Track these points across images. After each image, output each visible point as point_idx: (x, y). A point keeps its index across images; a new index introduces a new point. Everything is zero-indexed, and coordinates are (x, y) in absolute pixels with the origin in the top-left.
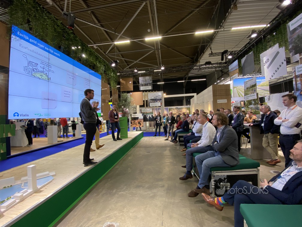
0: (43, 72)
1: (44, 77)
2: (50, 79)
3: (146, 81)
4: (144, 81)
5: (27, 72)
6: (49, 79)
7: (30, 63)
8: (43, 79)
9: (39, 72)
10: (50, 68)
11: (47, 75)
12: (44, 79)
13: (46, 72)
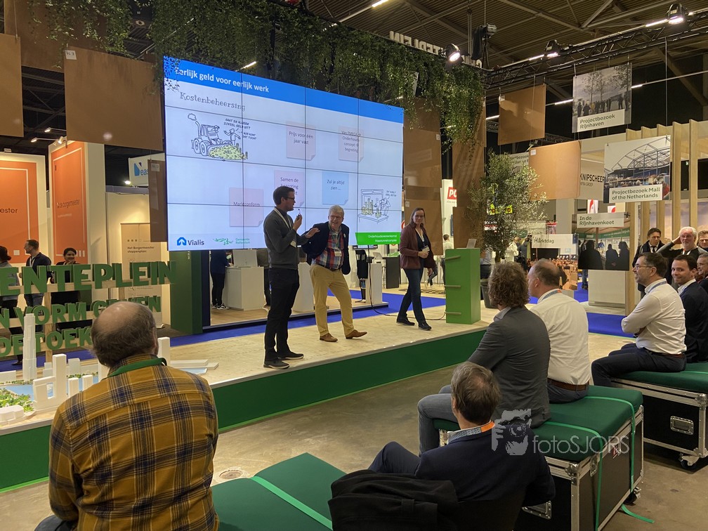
0: (230, 142)
1: (234, 153)
2: (247, 156)
3: (601, 90)
4: (591, 92)
5: (198, 151)
6: (244, 156)
7: (203, 129)
8: (231, 158)
9: (222, 144)
10: (245, 130)
11: (240, 146)
12: (233, 158)
13: (238, 141)
